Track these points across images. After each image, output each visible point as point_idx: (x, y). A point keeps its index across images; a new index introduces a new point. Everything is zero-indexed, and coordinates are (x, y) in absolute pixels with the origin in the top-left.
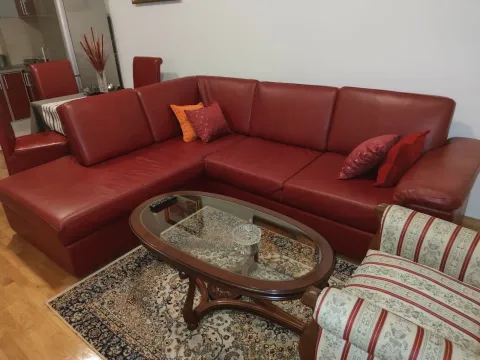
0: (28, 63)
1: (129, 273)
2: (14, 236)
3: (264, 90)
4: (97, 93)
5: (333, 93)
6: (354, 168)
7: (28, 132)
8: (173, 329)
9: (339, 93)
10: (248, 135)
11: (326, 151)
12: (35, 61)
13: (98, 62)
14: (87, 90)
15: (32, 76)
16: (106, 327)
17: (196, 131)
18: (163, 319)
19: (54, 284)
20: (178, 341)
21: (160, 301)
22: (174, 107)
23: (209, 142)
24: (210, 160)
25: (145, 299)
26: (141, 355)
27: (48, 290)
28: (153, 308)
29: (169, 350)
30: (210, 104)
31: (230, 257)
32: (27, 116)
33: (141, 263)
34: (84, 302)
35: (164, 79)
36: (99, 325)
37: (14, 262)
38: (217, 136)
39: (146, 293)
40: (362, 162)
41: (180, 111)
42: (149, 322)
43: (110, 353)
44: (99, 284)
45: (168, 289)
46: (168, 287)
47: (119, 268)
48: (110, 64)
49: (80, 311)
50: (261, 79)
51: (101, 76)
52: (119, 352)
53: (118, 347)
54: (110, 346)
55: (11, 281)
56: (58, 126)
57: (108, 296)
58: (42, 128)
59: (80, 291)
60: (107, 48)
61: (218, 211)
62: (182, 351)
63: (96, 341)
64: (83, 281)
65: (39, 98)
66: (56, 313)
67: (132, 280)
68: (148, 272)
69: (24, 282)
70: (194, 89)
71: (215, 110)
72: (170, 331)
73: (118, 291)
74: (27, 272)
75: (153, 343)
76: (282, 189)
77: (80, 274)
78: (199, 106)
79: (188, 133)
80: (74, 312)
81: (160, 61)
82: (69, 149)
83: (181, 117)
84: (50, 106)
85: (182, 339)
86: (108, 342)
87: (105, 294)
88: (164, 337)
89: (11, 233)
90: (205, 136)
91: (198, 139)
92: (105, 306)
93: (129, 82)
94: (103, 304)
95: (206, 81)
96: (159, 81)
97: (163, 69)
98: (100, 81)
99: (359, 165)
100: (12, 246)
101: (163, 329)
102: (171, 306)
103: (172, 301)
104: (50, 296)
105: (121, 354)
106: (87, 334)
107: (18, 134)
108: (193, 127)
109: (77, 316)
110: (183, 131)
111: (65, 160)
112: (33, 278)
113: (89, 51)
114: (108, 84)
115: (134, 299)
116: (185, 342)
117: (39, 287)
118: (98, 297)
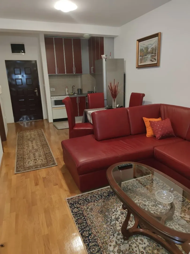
1: (103, 197)
2: (64, 165)
8: (116, 235)
13: (114, 94)
14: (107, 106)
16: (85, 220)
18: (112, 227)
19: (72, 192)
20: (116, 242)
21: (113, 217)
22: (145, 119)
23: (160, 139)
24: (157, 149)
25: (107, 213)
26: (96, 242)
27: (68, 193)
28: (109, 220)
29: (110, 246)
30: (165, 119)
32: (82, 115)
33: (110, 194)
34: (80, 204)
35: (145, 104)
36: (83, 218)
37: (60, 176)
38: (165, 137)
39: (108, 210)
41: (147, 121)
42: (105, 226)
43: (83, 234)
44: (89, 198)
45: (119, 213)
46: (119, 212)
47: (100, 193)
49: (78, 208)
51: (114, 101)
52: (87, 235)
53: (88, 233)
54: (84, 231)
55: (57, 185)
56: (91, 121)
57: (91, 205)
58: (86, 120)
59: (80, 198)
60: (120, 89)
62: (117, 249)
63: (79, 225)
64: (83, 194)
66: (68, 205)
67: (104, 202)
68: (112, 200)
69: (61, 187)
71: (167, 123)
72: (114, 236)
73: (96, 204)
75: (104, 238)
77: (83, 191)
78: (159, 119)
79: (149, 132)
80: (75, 208)
81: (144, 95)
83: (147, 124)
85: (119, 243)
86: (84, 228)
87: (90, 204)
88: (110, 238)
89: (63, 163)
90: (158, 136)
91: (154, 137)
92: (88, 210)
93: (127, 105)
94: (88, 208)
95: (165, 107)
96: (141, 104)
97: (144, 99)
100: (62, 169)
101: (110, 233)
102: (118, 222)
103: (119, 220)
104: (68, 196)
105: (88, 237)
106: (77, 220)
107: (76, 122)
108: (153, 130)
109: (76, 210)
110: (147, 131)
112: (65, 187)
114: (117, 104)
115: (101, 211)
116: (119, 245)
117: (65, 190)
118: (87, 204)
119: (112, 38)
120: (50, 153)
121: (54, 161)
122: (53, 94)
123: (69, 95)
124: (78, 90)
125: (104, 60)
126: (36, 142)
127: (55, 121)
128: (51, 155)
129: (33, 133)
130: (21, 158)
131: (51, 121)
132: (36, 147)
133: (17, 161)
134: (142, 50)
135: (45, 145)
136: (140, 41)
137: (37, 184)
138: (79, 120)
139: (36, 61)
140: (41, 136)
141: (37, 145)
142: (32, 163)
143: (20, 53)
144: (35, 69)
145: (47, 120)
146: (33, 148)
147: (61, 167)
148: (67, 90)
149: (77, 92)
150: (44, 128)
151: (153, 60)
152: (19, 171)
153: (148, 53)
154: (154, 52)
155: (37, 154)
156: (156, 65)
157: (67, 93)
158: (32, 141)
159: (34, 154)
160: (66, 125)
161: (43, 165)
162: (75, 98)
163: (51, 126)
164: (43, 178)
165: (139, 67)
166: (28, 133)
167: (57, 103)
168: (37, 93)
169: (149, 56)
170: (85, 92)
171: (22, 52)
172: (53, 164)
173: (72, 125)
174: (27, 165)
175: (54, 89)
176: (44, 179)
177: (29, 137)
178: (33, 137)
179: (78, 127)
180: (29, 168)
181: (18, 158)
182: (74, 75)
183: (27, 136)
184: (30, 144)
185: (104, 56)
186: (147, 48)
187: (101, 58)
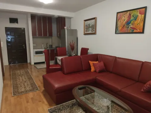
0: (56, 47)
1: (70, 107)
3: (118, 59)
4: (71, 56)
5: (141, 63)
6: (146, 89)
7: (53, 64)
9: (143, 63)
10: (111, 72)
11: (138, 81)
12: (58, 47)
13: (73, 48)
14: (69, 55)
15: (57, 51)
19: (50, 105)
22: (90, 62)
23: (98, 73)
24: (98, 78)
27: (48, 106)
30: (100, 62)
31: (100, 110)
32: (53, 60)
33: (73, 105)
35: (89, 54)
37: (42, 97)
38: (101, 71)
40: (150, 87)
41: (91, 63)
44: (61, 108)
47: (67, 105)
50: (117, 56)
55: (40, 102)
56: (60, 63)
57: (63, 112)
58: (56, 63)
59: (56, 108)
61: (98, 95)
64: (57, 106)
65: (57, 56)
67: (70, 109)
69: (43, 102)
70: (96, 57)
71: (102, 64)
73: (66, 111)
74: (45, 100)
76: (120, 91)
77: (57, 104)
78: (97, 62)
79: (93, 69)
81: (88, 49)
82: (61, 69)
83: (91, 65)
84: (60, 58)
89: (43, 89)
90: (97, 71)
91: (95, 71)
93: (79, 54)
95: (100, 55)
96: (87, 54)
97: (89, 51)
98: (72, 53)
99: (148, 88)
100: (43, 92)
104: (48, 108)
107: (51, 64)
108: (95, 68)
110: (92, 68)
111: (60, 72)
113: (71, 46)
114: (74, 54)
117: (46, 105)
118: (60, 112)
119: (70, 18)
120: (34, 83)
121: (37, 87)
122: (34, 48)
123: (44, 48)
124: (50, 45)
125: (66, 30)
126: (24, 77)
127: (35, 63)
128: (35, 84)
129: (22, 71)
130: (16, 87)
131: (33, 63)
132: (24, 80)
133: (13, 89)
134: (86, 26)
135: (30, 78)
136: (85, 21)
137: (28, 102)
138: (52, 63)
139: (24, 28)
140: (27, 73)
141: (25, 78)
142: (23, 90)
143: (14, 23)
144: (24, 33)
145: (30, 63)
146: (23, 80)
147: (42, 91)
148: (43, 45)
149: (49, 47)
150: (28, 69)
151: (92, 31)
152: (15, 95)
153: (90, 27)
154: (93, 27)
155: (26, 84)
156: (95, 34)
157: (43, 47)
158: (22, 76)
159: (24, 84)
160: (45, 66)
161: (31, 91)
162: (48, 50)
163: (33, 67)
164: (31, 98)
165: (85, 34)
166: (18, 71)
167: (37, 53)
168: (24, 47)
169: (91, 29)
170: (54, 46)
171: (16, 23)
172: (37, 89)
173: (48, 65)
174: (20, 91)
175: (35, 45)
176: (32, 99)
177: (19, 74)
178: (22, 73)
179: (52, 67)
180: (22, 92)
181: (13, 87)
182: (47, 37)
183: (18, 73)
184: (21, 78)
185: (66, 27)
186: (89, 25)
187: (64, 28)
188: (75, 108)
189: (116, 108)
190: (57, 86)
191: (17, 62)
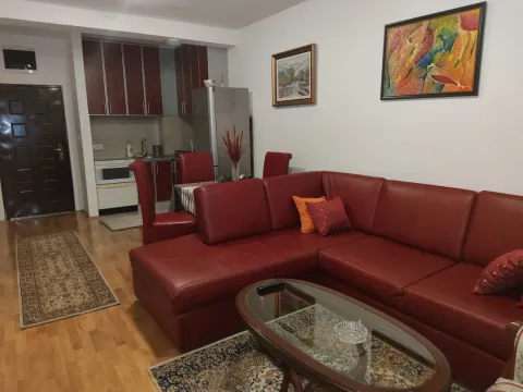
0: (177, 154)
1: (228, 357)
2: (135, 302)
3: (392, 188)
4: (228, 180)
5: (470, 197)
6: (491, 283)
7: (167, 211)
9: (477, 197)
10: (369, 233)
11: (461, 260)
12: (184, 152)
13: (235, 154)
14: (222, 178)
15: (179, 164)
17: (315, 223)
19: (159, 353)
22: (296, 198)
23: (326, 236)
24: (323, 253)
25: (238, 387)
27: (152, 357)
30: (332, 198)
31: (334, 364)
32: (168, 199)
33: (241, 349)
34: (181, 376)
35: (292, 172)
37: (130, 325)
38: (336, 231)
39: (241, 382)
40: (502, 275)
41: (301, 203)
44: (198, 361)
45: (263, 383)
46: (264, 380)
47: (219, 349)
48: (244, 157)
49: (177, 384)
50: (388, 179)
51: (236, 166)
55: (124, 343)
56: (191, 207)
57: (204, 375)
58: (179, 208)
59: (180, 364)
60: (245, 143)
61: (328, 312)
64: (184, 355)
65: (181, 182)
66: (155, 380)
67: (229, 365)
68: (246, 360)
69: (134, 346)
70: (318, 183)
71: (337, 205)
73: (214, 372)
74: (138, 337)
76: (402, 294)
77: (183, 350)
78: (321, 200)
79: (306, 224)
80: (171, 384)
81: (290, 156)
82: (196, 228)
83: (302, 209)
84: (189, 189)
87: (202, 373)
89: (133, 298)
90: (323, 229)
91: (315, 232)
92: (200, 385)
93: (259, 173)
94: (198, 382)
95: (331, 177)
96: (286, 173)
97: (292, 164)
98: (233, 169)
99: (498, 278)
100: (131, 311)
104: (152, 363)
107: (158, 212)
108: (312, 219)
110: (302, 221)
111: (191, 237)
112: (143, 345)
113: (229, 144)
114: (240, 174)
115: (228, 385)
117: (145, 353)
118: (195, 374)
119: (224, 49)
120: (100, 279)
121: (110, 295)
122: (98, 157)
123: (133, 158)
124: (154, 147)
125: (210, 89)
126: (64, 259)
127: (103, 212)
128: (103, 284)
129: (54, 240)
130: (32, 296)
131: (94, 212)
132: (65, 270)
133: (24, 302)
134: (282, 74)
135: (85, 264)
136: (277, 57)
137: (77, 347)
138: (162, 208)
139: (60, 88)
140: (73, 245)
141: (67, 266)
142: (60, 304)
143: (22, 68)
144: (58, 102)
145: (85, 212)
146: (58, 271)
147: (127, 306)
148: (129, 147)
149: (150, 152)
150: (77, 230)
151: (303, 92)
152: (31, 322)
153: (293, 80)
154: (305, 78)
155: (69, 283)
156: (311, 102)
157: (130, 155)
158: (54, 258)
159: (62, 285)
160: (137, 220)
161: (88, 306)
162: (148, 165)
163: (95, 224)
164: (91, 333)
165: (278, 105)
166: (42, 242)
167: (108, 174)
168: (61, 155)
169: (296, 85)
170: (169, 151)
171: (29, 68)
172: (110, 302)
173: (149, 216)
174: (48, 308)
175: (101, 147)
176: (93, 334)
177: (45, 250)
178: (55, 248)
179: (162, 221)
180: (55, 314)
181: (24, 296)
182: (145, 118)
183: (40, 248)
184: (51, 264)
185: (208, 82)
186: (291, 71)
187: (203, 85)
188: (247, 359)
189: (390, 354)
190: (180, 284)
191: (35, 211)
